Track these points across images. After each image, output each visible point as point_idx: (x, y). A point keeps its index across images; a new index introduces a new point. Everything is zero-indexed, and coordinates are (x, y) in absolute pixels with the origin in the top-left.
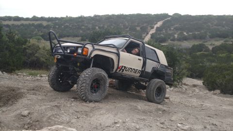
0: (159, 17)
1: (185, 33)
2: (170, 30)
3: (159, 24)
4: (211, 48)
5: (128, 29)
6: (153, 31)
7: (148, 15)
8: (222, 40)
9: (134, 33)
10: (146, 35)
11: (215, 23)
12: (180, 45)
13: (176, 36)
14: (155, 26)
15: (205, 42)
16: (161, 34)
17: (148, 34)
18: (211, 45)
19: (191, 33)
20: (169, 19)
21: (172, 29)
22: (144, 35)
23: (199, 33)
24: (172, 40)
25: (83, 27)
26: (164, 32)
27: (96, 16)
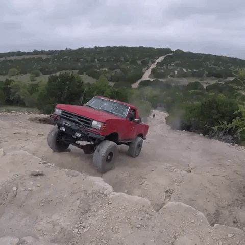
0: (161, 52)
1: (185, 70)
2: (171, 65)
3: (161, 59)
4: (205, 86)
5: (129, 63)
6: (154, 66)
7: (151, 49)
8: (216, 79)
9: (135, 66)
10: (147, 70)
11: (213, 62)
12: (179, 82)
13: (176, 72)
14: (157, 61)
15: (201, 80)
16: (161, 69)
17: (148, 68)
18: (207, 83)
19: (190, 71)
20: (171, 54)
21: (173, 65)
22: (144, 69)
23: (197, 70)
24: (171, 76)
25: (82, 60)
26: (165, 67)
27: (96, 48)
